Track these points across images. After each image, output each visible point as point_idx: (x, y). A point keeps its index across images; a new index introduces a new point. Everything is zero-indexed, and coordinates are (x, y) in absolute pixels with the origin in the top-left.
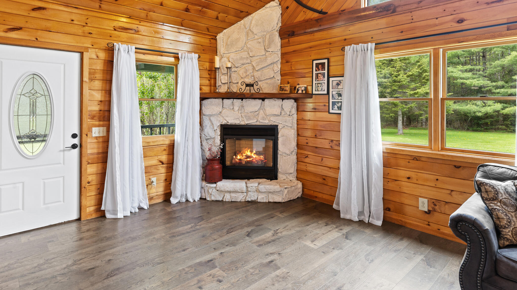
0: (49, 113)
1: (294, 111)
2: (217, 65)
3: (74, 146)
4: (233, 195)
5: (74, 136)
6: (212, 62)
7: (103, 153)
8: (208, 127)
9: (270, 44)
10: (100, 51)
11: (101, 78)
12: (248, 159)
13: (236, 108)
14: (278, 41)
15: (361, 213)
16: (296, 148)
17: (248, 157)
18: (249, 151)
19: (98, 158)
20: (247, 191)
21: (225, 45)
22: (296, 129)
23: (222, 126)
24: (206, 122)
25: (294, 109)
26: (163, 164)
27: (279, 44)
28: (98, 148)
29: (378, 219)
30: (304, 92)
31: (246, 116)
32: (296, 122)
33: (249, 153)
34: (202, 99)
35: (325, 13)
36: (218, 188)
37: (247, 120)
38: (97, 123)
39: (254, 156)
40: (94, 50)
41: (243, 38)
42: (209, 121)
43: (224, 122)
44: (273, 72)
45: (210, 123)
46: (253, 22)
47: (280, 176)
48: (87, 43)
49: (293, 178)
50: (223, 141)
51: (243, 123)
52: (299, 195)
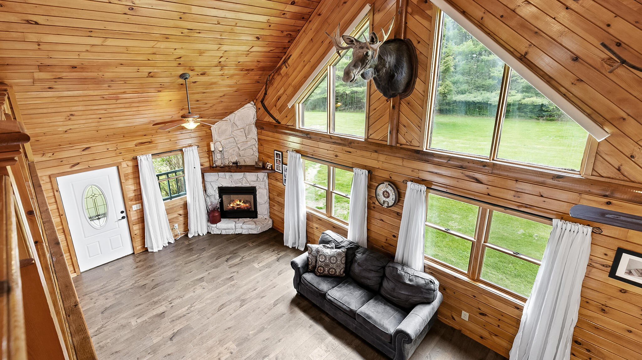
0: (105, 203)
1: (266, 178)
2: (212, 149)
3: (123, 218)
4: (227, 231)
5: (122, 212)
6: (209, 146)
7: (141, 218)
8: (210, 189)
9: (249, 133)
10: (129, 162)
11: (133, 177)
12: (238, 206)
13: (227, 177)
14: (254, 130)
15: (294, 243)
16: (268, 200)
17: (238, 205)
18: (238, 201)
19: (138, 221)
20: (236, 229)
21: (217, 133)
22: (268, 189)
23: (219, 187)
24: (208, 186)
25: (265, 177)
26: (181, 215)
27: (256, 133)
28: (138, 216)
29: (302, 247)
30: (270, 169)
31: (234, 182)
32: (267, 184)
33: (238, 203)
34: (203, 172)
35: (279, 123)
36: (217, 228)
37: (235, 184)
38: (135, 202)
39: (242, 204)
40: (125, 162)
41: (230, 129)
42: (210, 185)
43: (220, 186)
44: (252, 151)
45: (211, 187)
46: (236, 118)
47: (259, 216)
48: (120, 159)
49: (267, 217)
50: (220, 197)
51: (233, 186)
52: (271, 227)
